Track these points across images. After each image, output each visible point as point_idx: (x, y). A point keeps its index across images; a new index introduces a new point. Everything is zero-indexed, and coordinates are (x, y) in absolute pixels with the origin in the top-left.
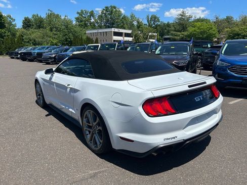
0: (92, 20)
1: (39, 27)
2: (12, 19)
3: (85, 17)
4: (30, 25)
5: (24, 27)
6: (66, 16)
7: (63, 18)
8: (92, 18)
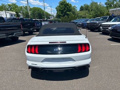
0: (115, 3)
1: (86, 10)
2: (76, 7)
3: (111, 2)
4: (83, 9)
5: (80, 10)
6: (100, 3)
7: (98, 4)
8: (115, 1)
